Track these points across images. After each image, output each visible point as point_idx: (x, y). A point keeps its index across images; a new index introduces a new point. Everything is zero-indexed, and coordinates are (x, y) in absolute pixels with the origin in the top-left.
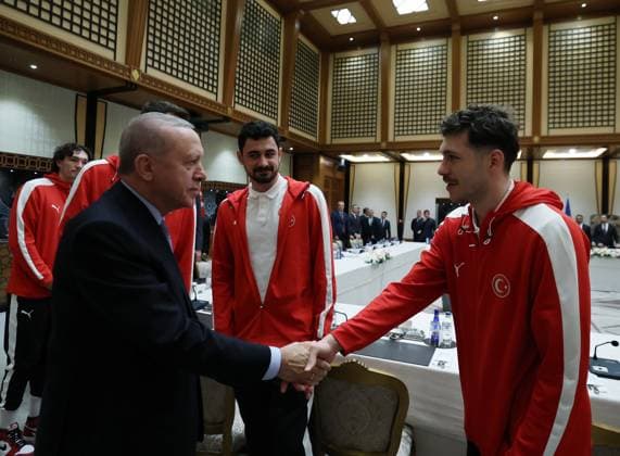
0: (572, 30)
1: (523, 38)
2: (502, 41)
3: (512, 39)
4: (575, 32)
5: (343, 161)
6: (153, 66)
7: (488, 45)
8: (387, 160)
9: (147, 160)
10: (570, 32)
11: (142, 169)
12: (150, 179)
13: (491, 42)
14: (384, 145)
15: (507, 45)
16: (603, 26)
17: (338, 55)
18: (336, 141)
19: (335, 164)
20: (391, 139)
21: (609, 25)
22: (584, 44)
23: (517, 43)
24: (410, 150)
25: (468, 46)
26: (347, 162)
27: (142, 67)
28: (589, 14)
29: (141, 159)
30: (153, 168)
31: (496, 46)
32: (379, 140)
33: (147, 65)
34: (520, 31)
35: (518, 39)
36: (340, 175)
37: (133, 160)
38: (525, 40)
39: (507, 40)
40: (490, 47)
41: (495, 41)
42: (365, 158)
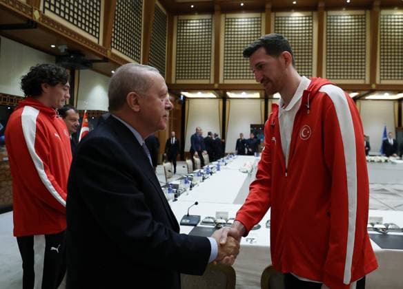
0: (341, 16)
1: (311, 18)
2: (297, 18)
3: (304, 18)
4: (342, 17)
5: (182, 97)
6: (49, 9)
7: (288, 20)
8: (215, 96)
9: (135, 96)
10: (339, 17)
11: (133, 102)
12: (138, 110)
13: (290, 19)
14: (216, 86)
15: (300, 22)
16: (358, 15)
17: (182, 17)
18: (179, 82)
19: (176, 99)
20: (221, 81)
21: (362, 15)
22: (348, 26)
23: (307, 21)
24: (230, 90)
25: (275, 20)
26: (185, 97)
27: (41, 9)
28: (349, 7)
29: (131, 95)
30: (139, 102)
31: (293, 22)
32: (212, 82)
33: (44, 7)
34: (309, 13)
35: (307, 18)
36: (179, 107)
37: (126, 97)
38: (312, 20)
39: (301, 18)
40: (290, 22)
41: (293, 19)
42: (199, 94)
